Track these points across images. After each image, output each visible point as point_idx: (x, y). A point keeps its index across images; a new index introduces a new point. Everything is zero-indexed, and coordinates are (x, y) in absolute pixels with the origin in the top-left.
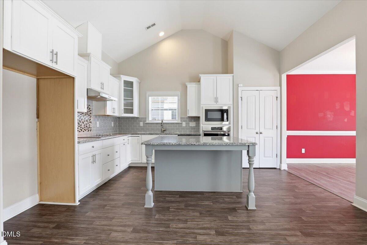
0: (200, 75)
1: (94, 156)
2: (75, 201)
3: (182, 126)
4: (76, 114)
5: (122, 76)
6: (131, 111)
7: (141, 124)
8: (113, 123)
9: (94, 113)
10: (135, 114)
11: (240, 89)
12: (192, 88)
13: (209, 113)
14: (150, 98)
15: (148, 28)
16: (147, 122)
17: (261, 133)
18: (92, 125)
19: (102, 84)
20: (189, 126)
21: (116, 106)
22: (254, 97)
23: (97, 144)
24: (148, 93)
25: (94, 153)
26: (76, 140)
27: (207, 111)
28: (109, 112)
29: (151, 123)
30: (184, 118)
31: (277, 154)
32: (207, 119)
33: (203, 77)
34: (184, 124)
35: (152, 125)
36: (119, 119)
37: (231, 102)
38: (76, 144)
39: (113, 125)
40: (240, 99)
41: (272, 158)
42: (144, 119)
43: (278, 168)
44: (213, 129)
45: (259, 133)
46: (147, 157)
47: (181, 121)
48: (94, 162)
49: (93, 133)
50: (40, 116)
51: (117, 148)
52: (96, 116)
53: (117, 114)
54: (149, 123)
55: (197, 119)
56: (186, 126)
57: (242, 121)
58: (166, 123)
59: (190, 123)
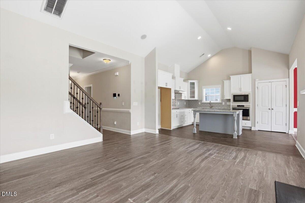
0: (230, 76)
1: (177, 115)
2: (171, 129)
3: (222, 105)
4: (172, 100)
5: (189, 81)
6: (194, 97)
7: (200, 103)
8: (185, 103)
9: (177, 99)
10: (196, 98)
11: (256, 82)
12: (226, 83)
13: (236, 97)
14: (204, 89)
15: (201, 56)
16: (203, 102)
17: (273, 109)
18: (176, 104)
19: (180, 87)
20: (226, 105)
21: (186, 95)
22: (267, 87)
23: (178, 111)
24: (203, 87)
25: (177, 114)
26: (172, 109)
27: (234, 96)
28: (183, 98)
29: (205, 103)
30: (224, 100)
31: (286, 123)
32: (235, 100)
33: (232, 77)
34: (223, 103)
35: (205, 104)
36: (188, 101)
37: (250, 90)
38: (172, 110)
39: (185, 104)
40: (256, 88)
41: (282, 125)
42: (201, 101)
43: (287, 132)
44: (238, 106)
45: (271, 109)
46: (194, 115)
47: (222, 102)
48: (177, 117)
49: (177, 107)
50: (161, 101)
51: (186, 114)
52: (178, 100)
53: (186, 99)
54: (203, 103)
55: (229, 100)
56: (225, 105)
57: (258, 101)
58: (212, 103)
59: (227, 103)
